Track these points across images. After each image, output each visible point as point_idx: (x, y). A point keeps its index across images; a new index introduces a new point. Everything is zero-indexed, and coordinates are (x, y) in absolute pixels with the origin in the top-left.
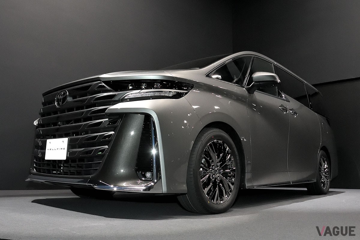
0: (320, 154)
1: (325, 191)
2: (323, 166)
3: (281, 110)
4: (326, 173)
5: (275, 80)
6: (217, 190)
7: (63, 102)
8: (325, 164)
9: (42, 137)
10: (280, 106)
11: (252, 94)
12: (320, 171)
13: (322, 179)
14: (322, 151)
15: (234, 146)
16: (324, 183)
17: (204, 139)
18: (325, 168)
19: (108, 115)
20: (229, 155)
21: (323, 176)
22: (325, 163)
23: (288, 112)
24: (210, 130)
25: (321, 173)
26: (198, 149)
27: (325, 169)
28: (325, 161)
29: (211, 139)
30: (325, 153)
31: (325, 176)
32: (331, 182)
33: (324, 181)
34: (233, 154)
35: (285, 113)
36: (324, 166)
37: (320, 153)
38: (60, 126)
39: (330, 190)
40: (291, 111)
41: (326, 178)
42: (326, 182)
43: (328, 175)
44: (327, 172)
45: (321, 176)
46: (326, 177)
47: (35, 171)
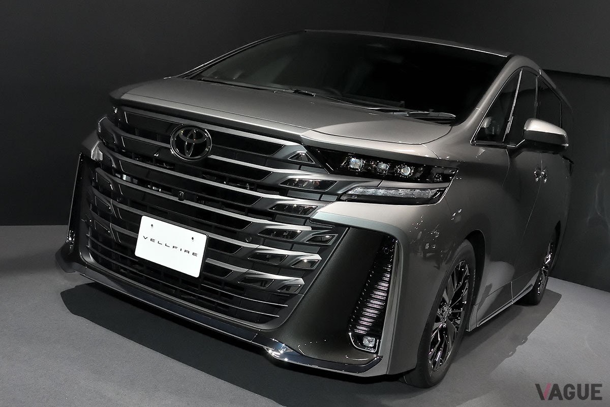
9: (121, 200)
15: (474, 264)
19: (312, 221)
34: (470, 278)
38: (181, 199)
47: (90, 259)
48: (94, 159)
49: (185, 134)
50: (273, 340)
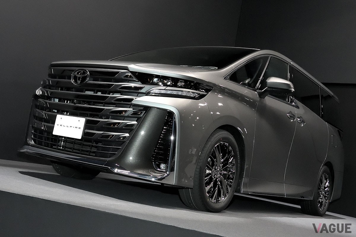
0: (322, 170)
1: (321, 212)
2: (323, 184)
3: (289, 117)
4: (325, 193)
5: (289, 89)
6: (216, 189)
7: (82, 82)
8: (326, 182)
9: (48, 110)
10: (288, 113)
11: (262, 99)
12: (319, 189)
13: (320, 199)
14: (325, 167)
15: (237, 149)
16: (321, 203)
17: (213, 140)
18: (326, 186)
19: (133, 106)
20: (232, 158)
21: (321, 195)
22: (326, 180)
23: (295, 120)
24: (219, 132)
25: (320, 192)
26: (207, 149)
27: (325, 188)
28: (327, 179)
29: (219, 141)
30: (328, 170)
31: (324, 195)
32: (330, 204)
33: (322, 202)
34: (235, 157)
35: (292, 120)
36: (325, 184)
37: (322, 168)
38: (75, 104)
39: (327, 213)
40: (299, 119)
41: (325, 199)
42: (324, 203)
43: (328, 195)
44: (328, 191)
45: (319, 195)
46: (325, 197)
47: (33, 142)
48: (38, 94)
49: (78, 73)
50: (116, 165)
